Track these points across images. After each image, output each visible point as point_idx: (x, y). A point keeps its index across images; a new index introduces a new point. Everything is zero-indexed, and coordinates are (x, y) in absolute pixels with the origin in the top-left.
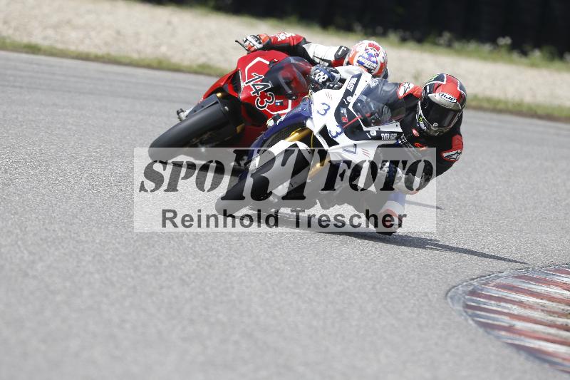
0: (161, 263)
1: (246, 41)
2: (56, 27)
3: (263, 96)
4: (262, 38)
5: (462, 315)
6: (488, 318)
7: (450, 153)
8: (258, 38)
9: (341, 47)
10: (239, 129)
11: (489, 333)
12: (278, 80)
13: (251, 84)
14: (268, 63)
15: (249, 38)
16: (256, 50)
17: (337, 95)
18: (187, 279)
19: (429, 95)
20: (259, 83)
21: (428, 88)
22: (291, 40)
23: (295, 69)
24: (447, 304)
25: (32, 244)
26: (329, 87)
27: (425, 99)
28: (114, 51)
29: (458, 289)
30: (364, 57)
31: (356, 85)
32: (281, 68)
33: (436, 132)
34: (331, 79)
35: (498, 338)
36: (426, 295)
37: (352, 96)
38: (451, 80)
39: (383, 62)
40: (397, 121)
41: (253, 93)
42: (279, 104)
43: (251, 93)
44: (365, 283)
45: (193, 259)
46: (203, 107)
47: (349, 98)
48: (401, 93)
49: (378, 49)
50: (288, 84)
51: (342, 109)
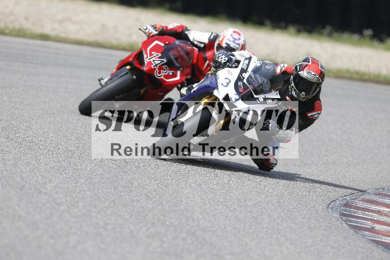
0: (132, 184)
1: (146, 29)
2: (60, 22)
3: (160, 68)
4: (158, 27)
5: (339, 220)
6: (357, 222)
7: (313, 114)
8: (155, 27)
9: (212, 33)
10: (142, 91)
11: (357, 233)
12: (169, 56)
13: (151, 60)
14: (163, 45)
15: (148, 27)
16: (153, 36)
17: (236, 72)
18: (150, 195)
19: (299, 72)
20: (157, 59)
21: (298, 67)
22: (177, 28)
23: (179, 49)
24: (329, 212)
25: (44, 171)
26: (229, 67)
27: (296, 75)
28: (100, 39)
29: (336, 202)
30: (230, 41)
31: (248, 65)
32: (172, 49)
33: (304, 98)
34: (230, 60)
35: (364, 236)
36: (314, 206)
37: (246, 73)
38: (315, 62)
39: (243, 44)
40: (277, 91)
41: (154, 66)
42: (171, 74)
43: (152, 66)
44: (272, 198)
45: (154, 181)
46: (117, 76)
47: (244, 74)
48: (278, 71)
49: (239, 34)
50: (176, 59)
51: (239, 82)
